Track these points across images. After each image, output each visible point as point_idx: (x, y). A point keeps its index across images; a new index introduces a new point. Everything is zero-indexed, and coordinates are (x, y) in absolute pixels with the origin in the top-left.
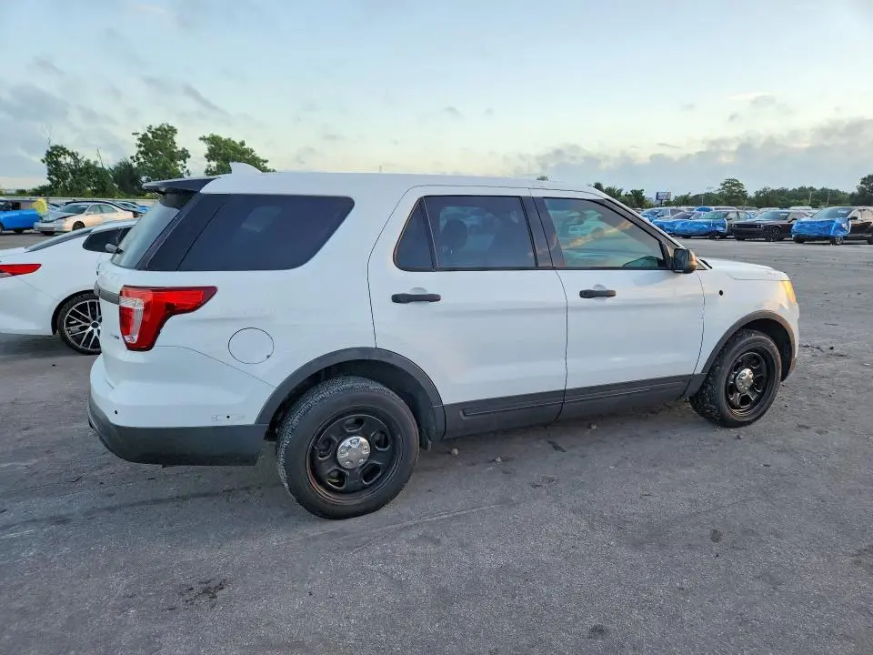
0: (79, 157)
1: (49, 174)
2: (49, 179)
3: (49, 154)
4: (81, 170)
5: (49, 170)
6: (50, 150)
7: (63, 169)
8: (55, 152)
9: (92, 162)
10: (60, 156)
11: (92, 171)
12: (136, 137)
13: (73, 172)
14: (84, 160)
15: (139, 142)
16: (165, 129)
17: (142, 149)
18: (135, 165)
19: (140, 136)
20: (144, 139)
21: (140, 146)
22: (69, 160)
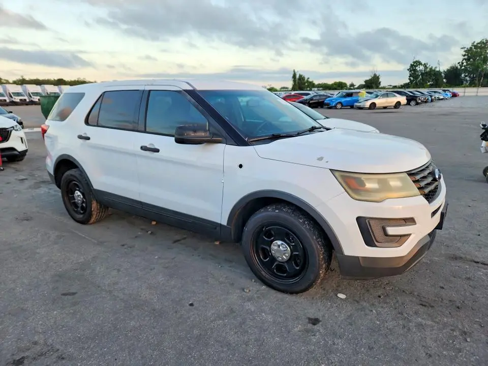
0: (428, 66)
1: (410, 77)
2: (410, 79)
3: (412, 66)
4: (426, 73)
5: (410, 74)
6: (413, 64)
7: (417, 73)
8: (415, 64)
9: (433, 68)
10: (417, 66)
11: (433, 73)
12: (463, 50)
13: (422, 74)
14: (430, 67)
15: (464, 53)
16: (483, 43)
17: (466, 57)
18: (459, 67)
19: (466, 49)
20: (469, 51)
21: (464, 56)
22: (422, 68)
